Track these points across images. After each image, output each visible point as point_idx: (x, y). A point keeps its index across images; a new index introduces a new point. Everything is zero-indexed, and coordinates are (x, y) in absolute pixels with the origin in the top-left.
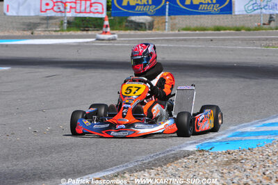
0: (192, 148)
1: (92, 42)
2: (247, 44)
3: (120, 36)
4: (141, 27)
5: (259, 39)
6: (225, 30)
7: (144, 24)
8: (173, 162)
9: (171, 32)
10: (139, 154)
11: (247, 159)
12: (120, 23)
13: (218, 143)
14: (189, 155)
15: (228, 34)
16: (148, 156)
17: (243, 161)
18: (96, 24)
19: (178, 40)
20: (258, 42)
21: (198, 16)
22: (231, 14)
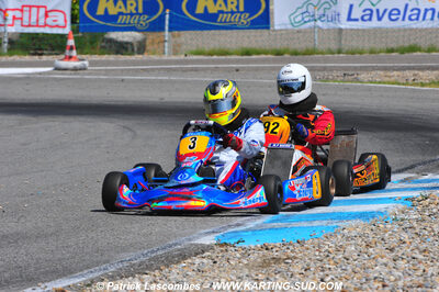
0: (209, 240)
1: (48, 73)
3: (92, 63)
4: (126, 49)
6: (258, 53)
7: (131, 44)
8: (178, 262)
9: (174, 58)
10: (124, 250)
11: (295, 258)
12: (92, 43)
13: (250, 233)
14: (203, 252)
15: (264, 61)
16: (139, 252)
17: (289, 261)
18: (54, 45)
19: (185, 70)
21: (217, 32)
22: (268, 28)
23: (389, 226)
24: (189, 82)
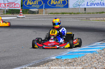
0: (54, 58)
1: (16, 18)
2: (74, 19)
3: (26, 16)
5: (79, 17)
7: (35, 12)
8: (47, 63)
9: (45, 15)
10: (34, 60)
12: (26, 11)
13: (64, 56)
14: (53, 61)
15: (67, 15)
16: (37, 61)
17: (73, 63)
18: (17, 12)
19: (48, 18)
20: (78, 18)
21: (56, 9)
22: (68, 8)
23: (97, 54)
24: (49, 20)
